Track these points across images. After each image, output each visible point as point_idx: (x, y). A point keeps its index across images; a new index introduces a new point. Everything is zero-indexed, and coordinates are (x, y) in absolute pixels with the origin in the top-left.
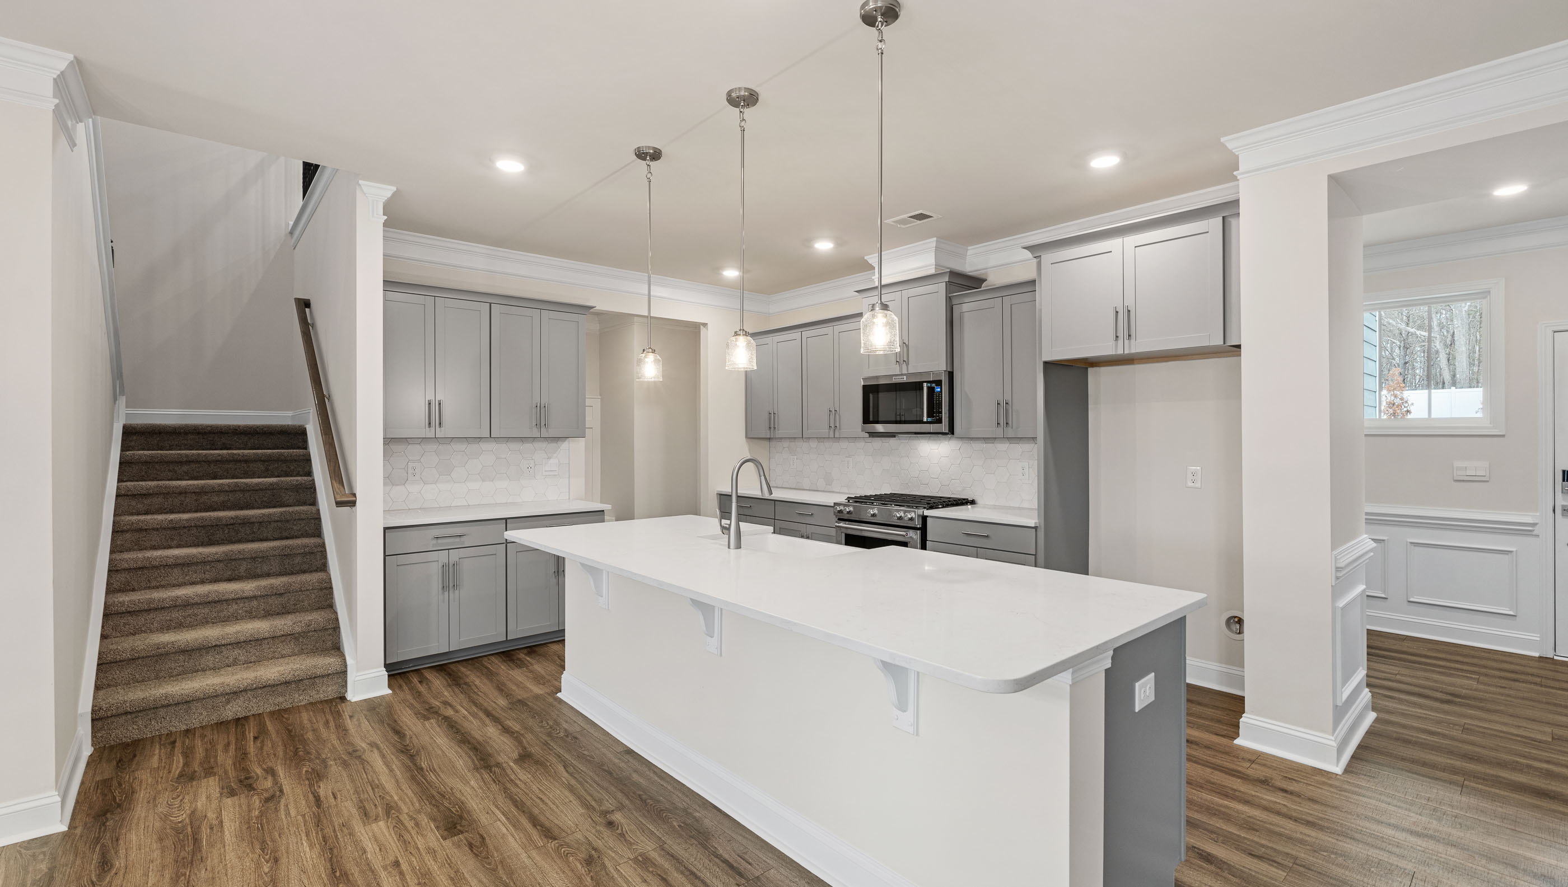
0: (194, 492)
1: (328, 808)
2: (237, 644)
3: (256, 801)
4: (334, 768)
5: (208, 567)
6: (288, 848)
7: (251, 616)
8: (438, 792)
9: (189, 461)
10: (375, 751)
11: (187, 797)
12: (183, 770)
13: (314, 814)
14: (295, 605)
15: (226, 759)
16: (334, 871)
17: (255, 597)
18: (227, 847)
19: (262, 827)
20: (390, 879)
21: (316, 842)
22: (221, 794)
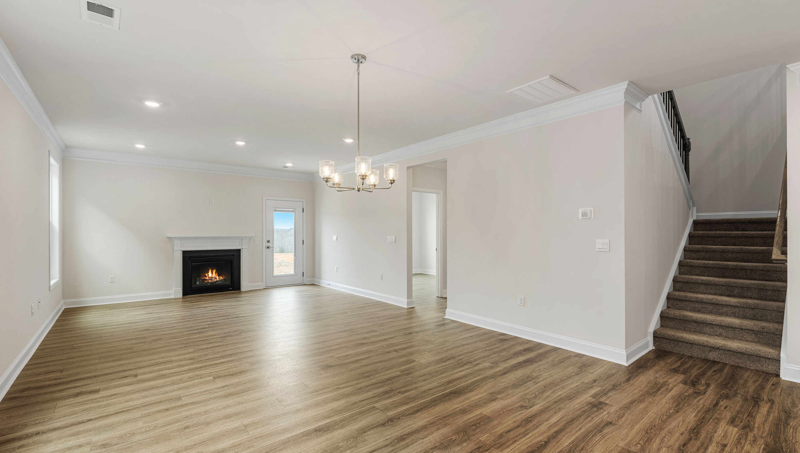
0: (719, 252)
1: (717, 409)
2: (721, 326)
3: (691, 391)
4: (739, 398)
5: (718, 288)
6: (686, 411)
7: (734, 315)
8: (785, 438)
9: (721, 237)
10: (769, 404)
11: (669, 376)
12: (676, 368)
13: (709, 408)
14: (761, 317)
15: (695, 372)
16: (695, 429)
17: (737, 307)
18: (665, 397)
19: (684, 399)
20: (715, 448)
21: (699, 416)
22: (681, 382)
